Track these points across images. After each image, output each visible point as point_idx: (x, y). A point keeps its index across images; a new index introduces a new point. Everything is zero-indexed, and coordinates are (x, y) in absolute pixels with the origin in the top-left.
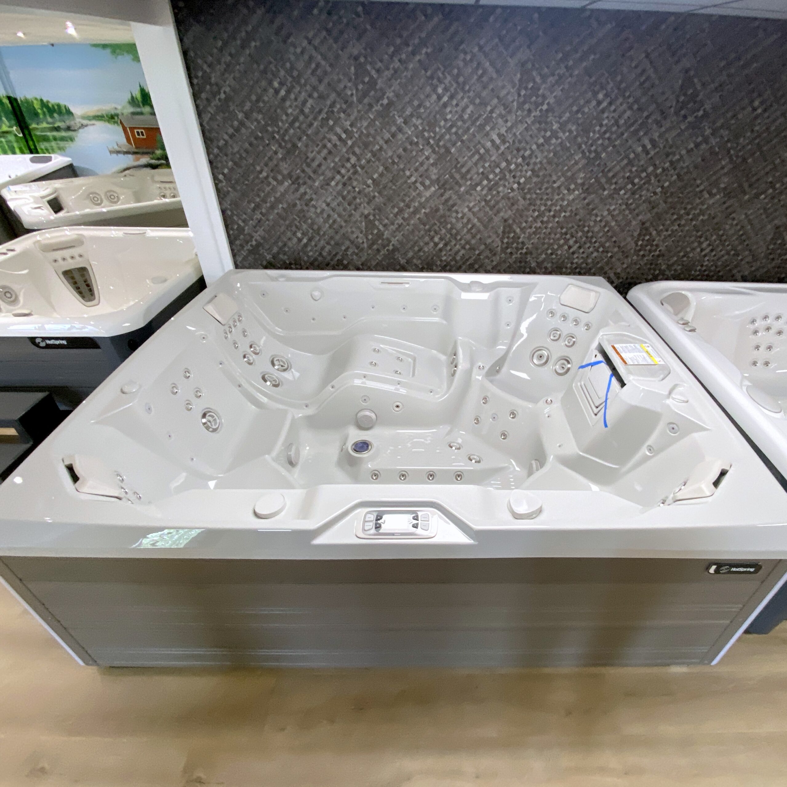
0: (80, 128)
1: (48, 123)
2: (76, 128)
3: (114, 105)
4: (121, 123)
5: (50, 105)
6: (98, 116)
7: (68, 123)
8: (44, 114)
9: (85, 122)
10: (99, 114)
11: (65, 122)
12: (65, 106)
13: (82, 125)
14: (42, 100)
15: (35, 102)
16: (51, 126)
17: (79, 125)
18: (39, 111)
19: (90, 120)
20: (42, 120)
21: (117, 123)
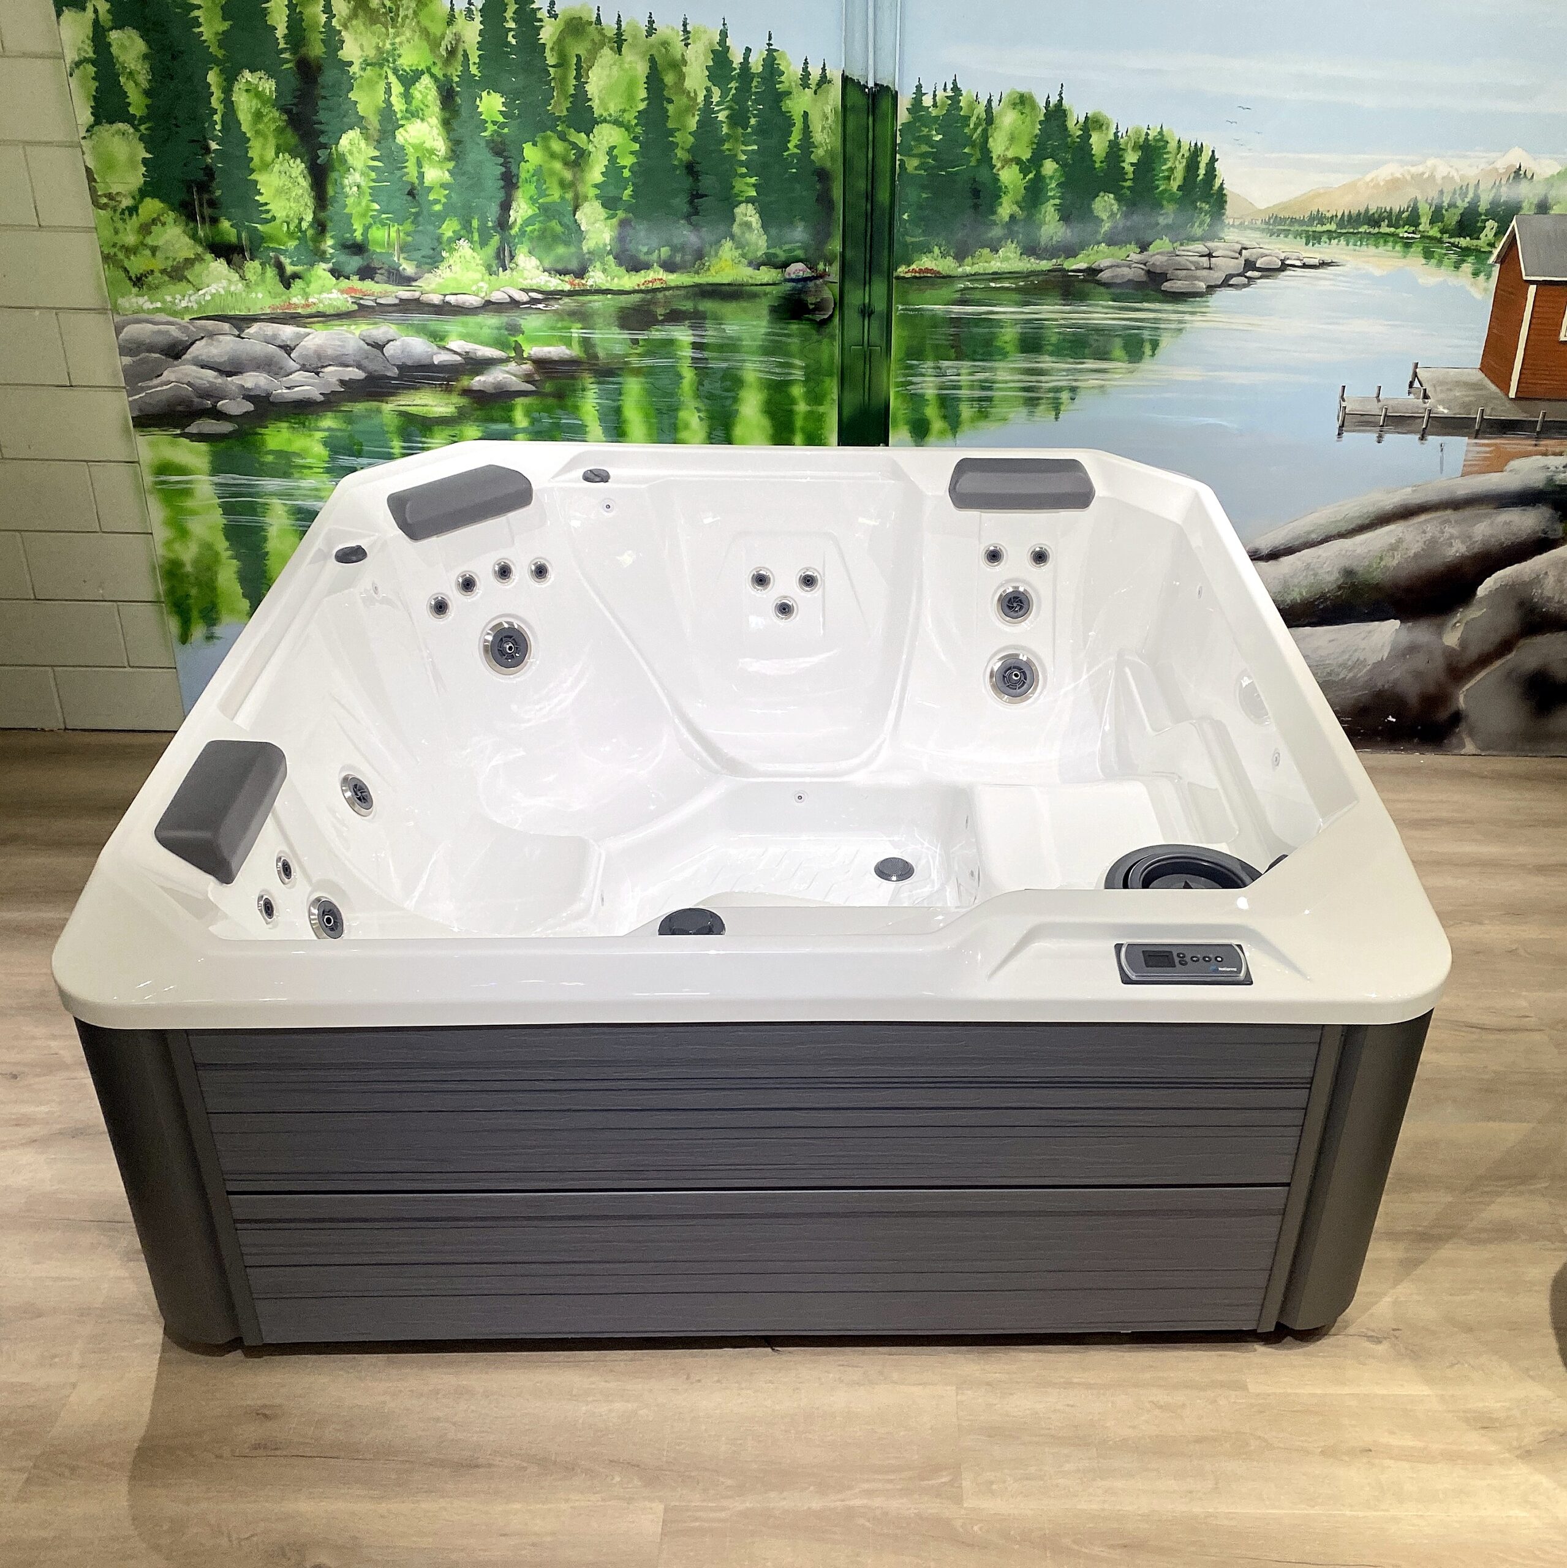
0: (1226, 283)
1: (1031, 250)
2: (1202, 286)
3: (1516, 157)
4: (1509, 257)
5: (1098, 144)
6: (1374, 220)
7: (1160, 251)
8: (1034, 194)
9: (1275, 249)
10: (1397, 203)
11: (1144, 248)
12: (1197, 152)
13: (1250, 265)
14: (1056, 114)
15: (1008, 119)
16: (1045, 265)
17: (1226, 265)
18: (1009, 177)
19: (1314, 238)
20: (997, 232)
21: (1480, 255)
